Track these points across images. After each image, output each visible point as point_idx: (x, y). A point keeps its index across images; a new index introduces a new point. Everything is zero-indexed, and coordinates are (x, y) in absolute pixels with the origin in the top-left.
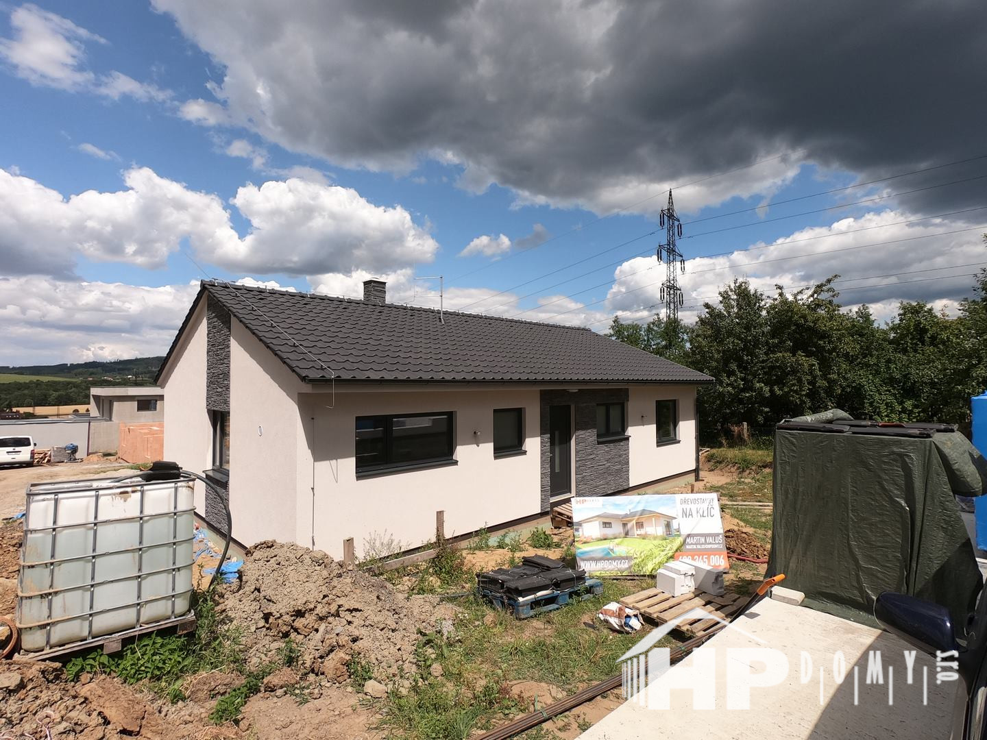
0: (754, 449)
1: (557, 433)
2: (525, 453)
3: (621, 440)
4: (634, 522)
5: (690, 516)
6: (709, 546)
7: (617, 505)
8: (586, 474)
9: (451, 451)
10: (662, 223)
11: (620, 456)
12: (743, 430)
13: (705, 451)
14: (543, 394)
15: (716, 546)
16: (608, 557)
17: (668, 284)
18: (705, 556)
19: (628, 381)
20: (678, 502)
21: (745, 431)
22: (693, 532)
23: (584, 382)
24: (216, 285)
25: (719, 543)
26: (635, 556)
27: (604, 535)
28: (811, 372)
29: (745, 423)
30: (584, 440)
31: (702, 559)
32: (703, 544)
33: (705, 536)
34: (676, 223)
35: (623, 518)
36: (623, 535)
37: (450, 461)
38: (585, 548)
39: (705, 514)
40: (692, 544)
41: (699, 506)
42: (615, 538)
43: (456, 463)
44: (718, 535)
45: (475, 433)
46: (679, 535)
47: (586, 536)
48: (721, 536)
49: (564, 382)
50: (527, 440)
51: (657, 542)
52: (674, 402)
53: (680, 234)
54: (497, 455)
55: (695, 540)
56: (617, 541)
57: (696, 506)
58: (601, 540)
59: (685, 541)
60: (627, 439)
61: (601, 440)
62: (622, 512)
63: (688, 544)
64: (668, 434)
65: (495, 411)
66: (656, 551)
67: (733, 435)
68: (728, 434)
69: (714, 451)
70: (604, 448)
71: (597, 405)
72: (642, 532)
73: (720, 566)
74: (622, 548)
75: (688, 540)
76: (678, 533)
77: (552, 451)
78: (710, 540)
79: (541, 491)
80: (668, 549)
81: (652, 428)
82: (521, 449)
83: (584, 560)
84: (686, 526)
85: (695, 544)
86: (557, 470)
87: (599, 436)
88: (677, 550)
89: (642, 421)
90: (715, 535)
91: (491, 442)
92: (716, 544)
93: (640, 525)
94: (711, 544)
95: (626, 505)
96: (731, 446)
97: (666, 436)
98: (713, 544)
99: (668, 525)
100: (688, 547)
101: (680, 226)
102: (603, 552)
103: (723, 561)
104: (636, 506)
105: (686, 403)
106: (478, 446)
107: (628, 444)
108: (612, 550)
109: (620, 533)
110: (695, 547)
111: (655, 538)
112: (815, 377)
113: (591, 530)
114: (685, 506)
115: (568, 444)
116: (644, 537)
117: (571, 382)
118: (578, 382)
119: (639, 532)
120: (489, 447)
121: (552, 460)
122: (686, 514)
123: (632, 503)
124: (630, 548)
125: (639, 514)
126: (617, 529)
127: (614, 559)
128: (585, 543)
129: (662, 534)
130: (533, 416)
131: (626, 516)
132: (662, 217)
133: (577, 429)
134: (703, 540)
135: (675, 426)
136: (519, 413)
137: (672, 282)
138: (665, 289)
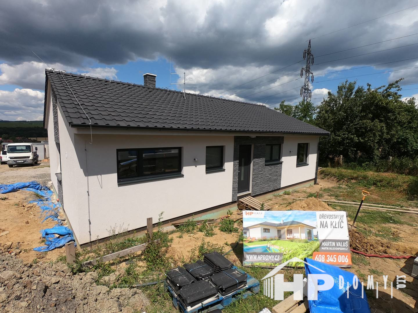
0: (345, 169)
1: (243, 160)
2: (224, 170)
3: (278, 164)
4: (286, 229)
5: (326, 227)
6: (338, 249)
7: (274, 217)
8: (258, 181)
9: (180, 170)
10: (304, 57)
11: (277, 172)
12: (340, 159)
13: (320, 169)
14: (236, 139)
15: (343, 249)
16: (265, 252)
17: (305, 87)
18: (334, 256)
19: (284, 133)
20: (318, 217)
21: (341, 160)
22: (327, 238)
23: (259, 132)
24: (54, 72)
25: (345, 247)
26: (285, 253)
27: (264, 237)
28: (381, 131)
29: (342, 156)
30: (258, 164)
31: (333, 257)
32: (334, 247)
33: (336, 241)
34: (311, 57)
35: (278, 226)
36: (277, 238)
37: (180, 175)
38: (251, 246)
39: (337, 226)
40: (326, 246)
41: (332, 220)
42: (272, 240)
43: (183, 176)
44: (345, 241)
45: (194, 159)
46: (317, 240)
47: (252, 237)
48: (347, 242)
49: (248, 132)
50: (225, 163)
51: (300, 244)
52: (307, 144)
53: (313, 62)
54: (207, 171)
55: (328, 244)
56: (273, 242)
57: (331, 220)
58: (262, 241)
59: (321, 244)
60: (281, 163)
61: (266, 164)
62: (277, 222)
63: (323, 246)
64: (302, 161)
65: (207, 147)
66: (300, 251)
67: (335, 161)
68: (332, 160)
69: (324, 169)
70: (268, 168)
71: (266, 145)
72: (291, 236)
73: (345, 262)
74: (276, 247)
75: (323, 244)
76: (317, 239)
77: (240, 169)
78: (339, 244)
79: (233, 191)
80: (308, 249)
81: (295, 158)
82: (222, 168)
83: (248, 254)
84: (323, 234)
85: (328, 247)
86: (242, 179)
87: (266, 161)
88: (315, 251)
89: (290, 154)
90: (343, 241)
91: (204, 165)
92: (343, 247)
93: (290, 232)
94: (339, 247)
95: (281, 217)
96: (333, 167)
97: (301, 162)
98: (341, 247)
99: (310, 233)
100: (322, 248)
101: (313, 59)
102: (263, 249)
103: (347, 259)
104: (287, 219)
105: (313, 145)
106: (196, 167)
107: (282, 166)
108: (269, 248)
109: (275, 237)
110: (328, 248)
111: (300, 241)
112: (383, 133)
113: (255, 234)
114: (322, 220)
115: (249, 165)
116: (292, 240)
117: (252, 132)
118: (256, 132)
119: (288, 237)
120: (203, 167)
121: (240, 174)
122: (323, 225)
123: (286, 216)
124: (281, 247)
125: (289, 224)
126: (274, 233)
127: (270, 254)
128: (250, 242)
129: (305, 239)
130: (229, 150)
131: (280, 225)
132: (304, 54)
133: (254, 158)
134: (334, 244)
135: (307, 156)
136: (221, 149)
137: (307, 87)
138: (303, 90)
